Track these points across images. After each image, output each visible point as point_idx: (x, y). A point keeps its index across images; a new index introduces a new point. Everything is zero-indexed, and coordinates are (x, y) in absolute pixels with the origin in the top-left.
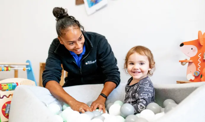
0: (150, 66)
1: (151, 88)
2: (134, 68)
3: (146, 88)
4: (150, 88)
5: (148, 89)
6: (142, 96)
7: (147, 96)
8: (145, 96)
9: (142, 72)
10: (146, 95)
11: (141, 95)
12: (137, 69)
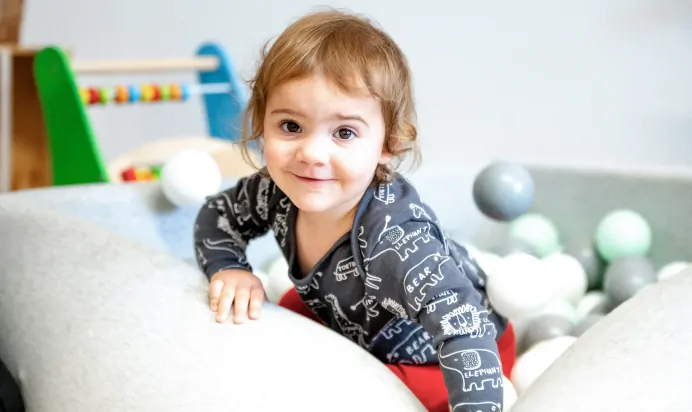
0: (388, 147)
1: (419, 231)
2: (299, 157)
3: (402, 251)
4: (415, 234)
5: (410, 244)
6: (417, 290)
7: (435, 271)
8: (428, 279)
9: (340, 178)
10: (427, 271)
11: (410, 289)
12: (320, 165)
